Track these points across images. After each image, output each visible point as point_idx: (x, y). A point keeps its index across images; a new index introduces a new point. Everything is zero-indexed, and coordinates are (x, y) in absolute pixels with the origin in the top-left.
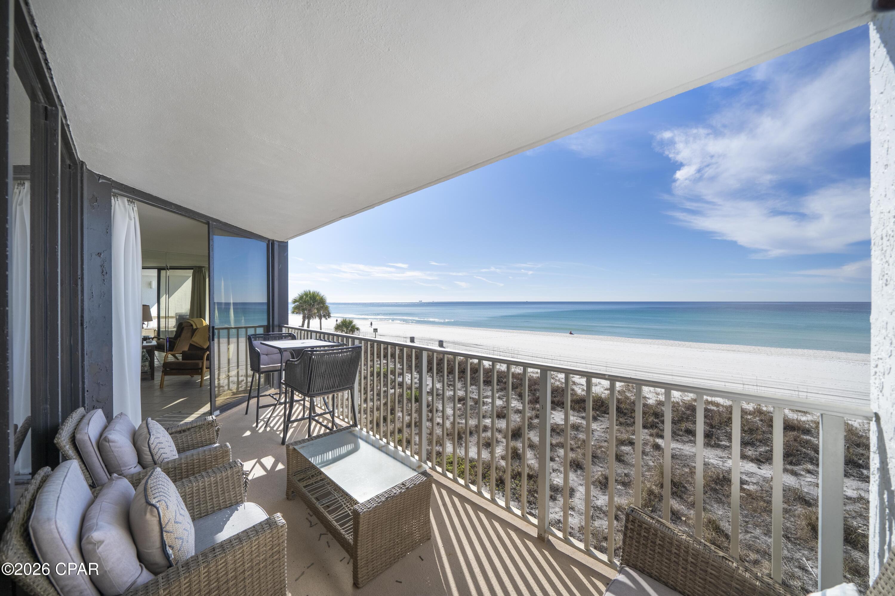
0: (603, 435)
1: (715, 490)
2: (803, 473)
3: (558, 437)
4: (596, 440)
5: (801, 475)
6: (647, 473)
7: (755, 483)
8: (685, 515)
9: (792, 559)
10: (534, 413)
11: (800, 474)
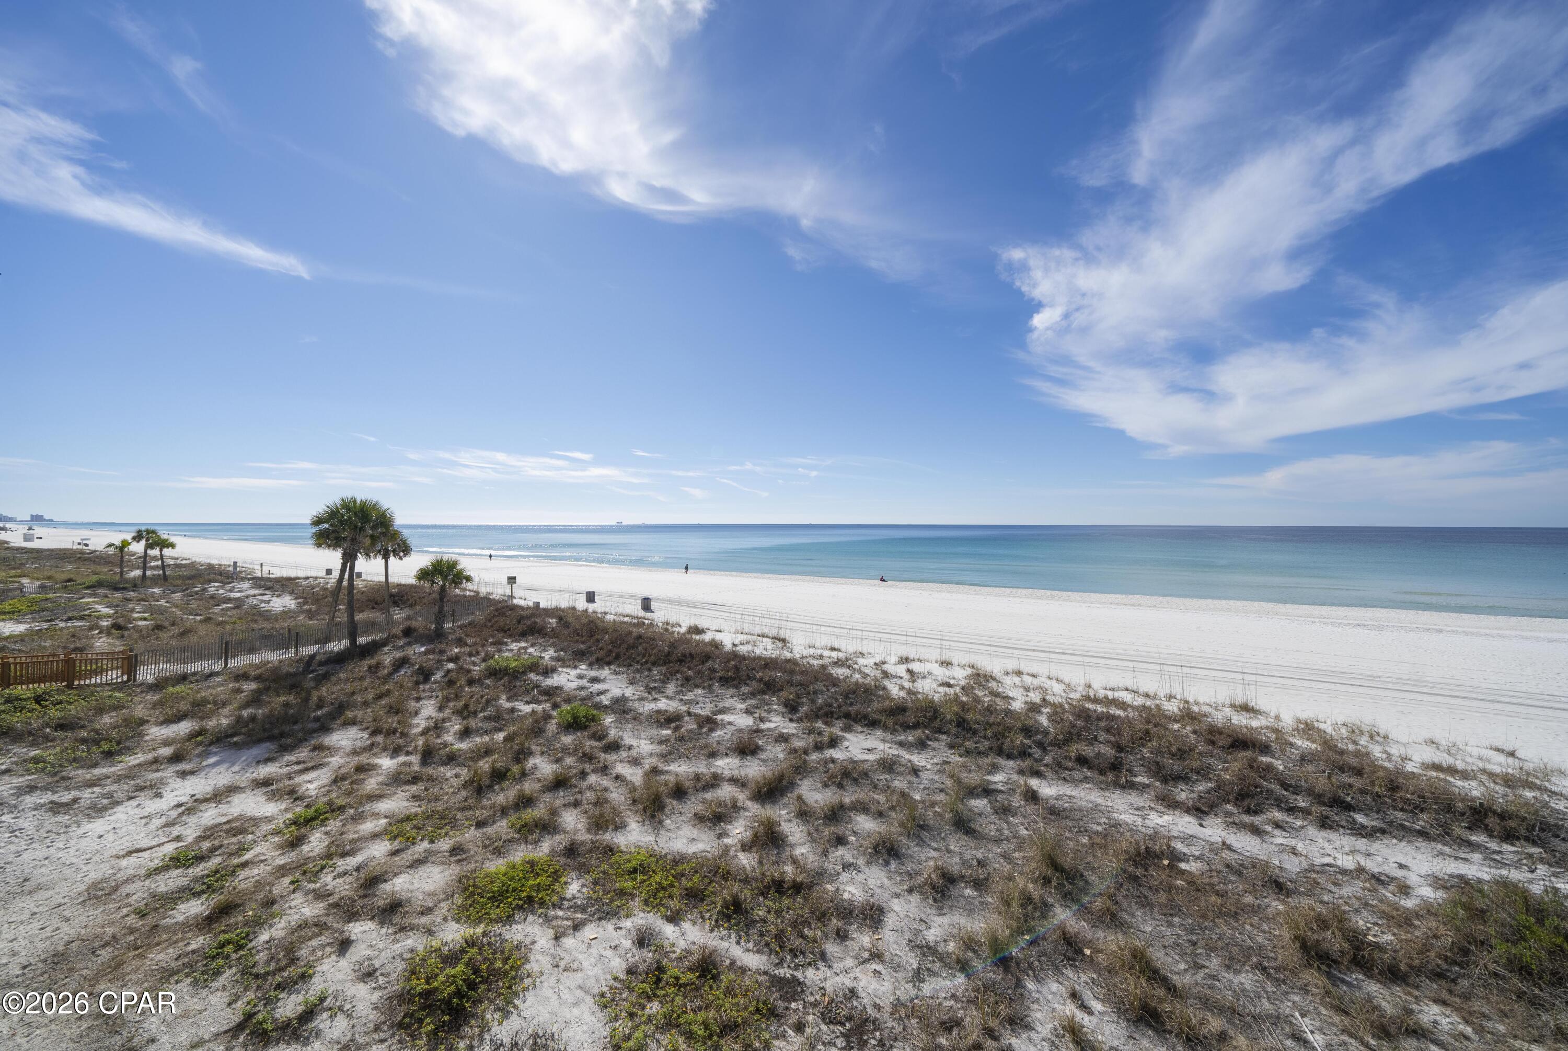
0: (936, 777)
1: (1134, 879)
2: (1268, 828)
4: (925, 788)
5: (1267, 833)
6: (1016, 855)
7: (1198, 858)
8: (1089, 944)
9: (1278, 1017)
10: (811, 739)
11: (1264, 831)
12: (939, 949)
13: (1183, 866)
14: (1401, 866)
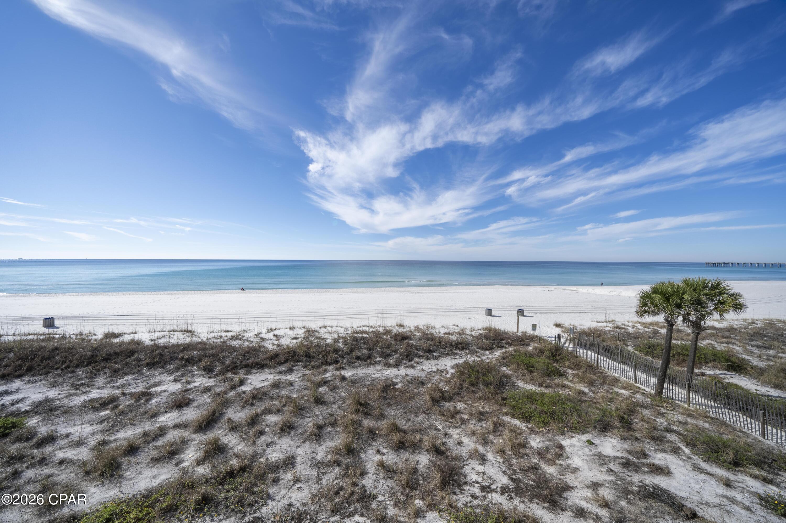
0: (301, 384)
1: (384, 398)
2: (415, 365)
3: (263, 403)
4: (297, 390)
5: (415, 366)
6: (343, 405)
7: (400, 382)
8: (377, 429)
9: (431, 426)
12: (324, 461)
13: (397, 387)
14: (445, 365)
